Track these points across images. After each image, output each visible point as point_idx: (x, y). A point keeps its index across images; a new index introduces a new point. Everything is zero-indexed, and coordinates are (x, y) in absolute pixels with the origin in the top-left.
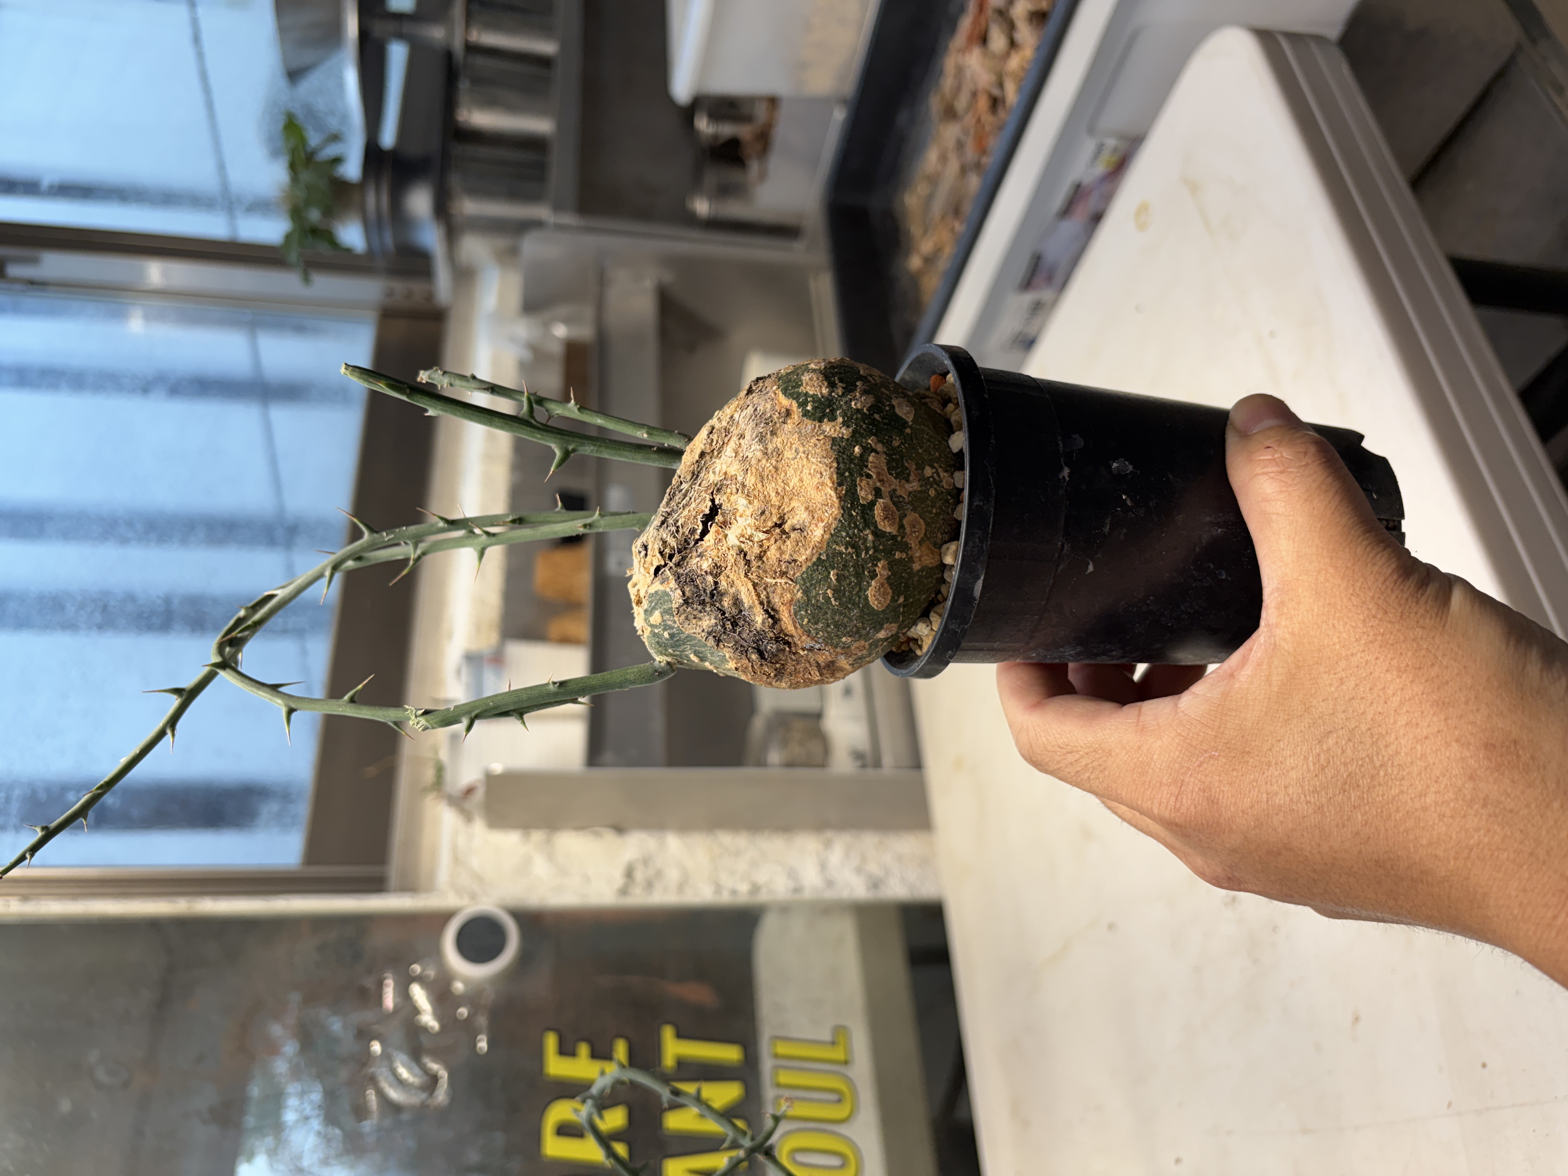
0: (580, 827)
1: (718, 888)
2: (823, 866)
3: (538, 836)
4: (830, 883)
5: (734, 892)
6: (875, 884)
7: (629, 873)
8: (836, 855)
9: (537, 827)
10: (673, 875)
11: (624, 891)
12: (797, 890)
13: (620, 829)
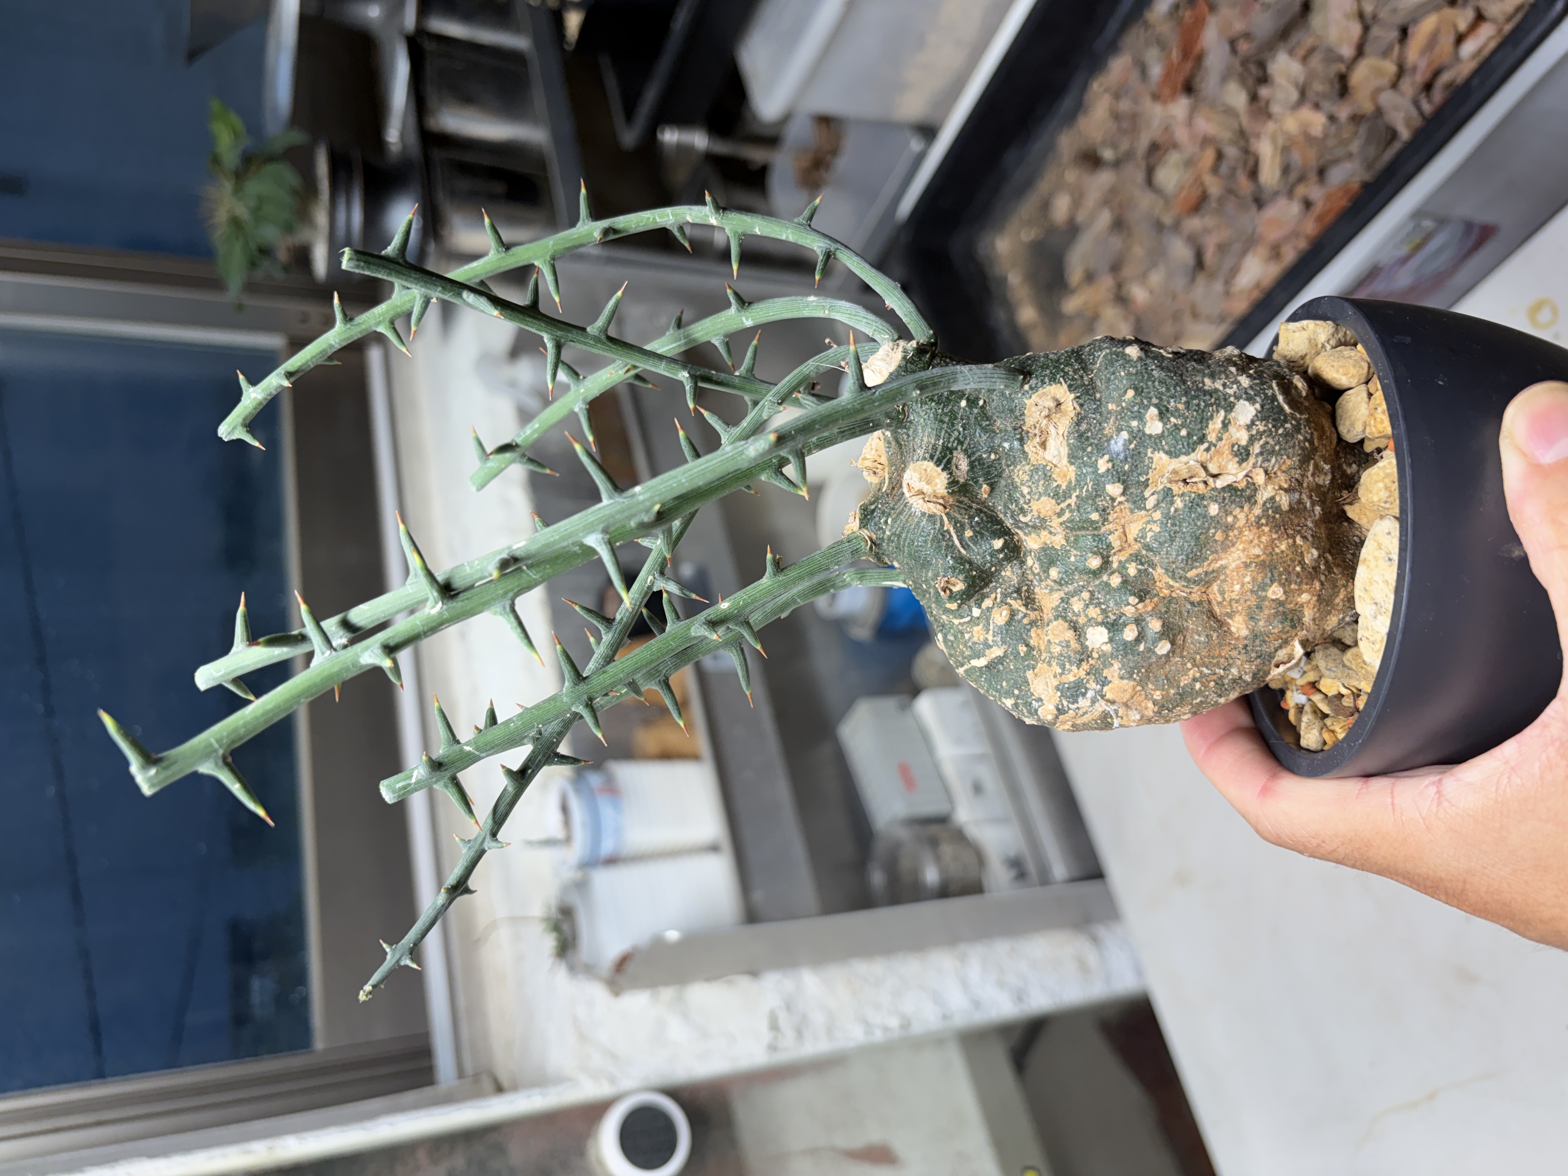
0: (711, 978)
1: (868, 1027)
2: (965, 984)
3: (667, 993)
4: (977, 1004)
5: (886, 1029)
6: (1020, 996)
7: (774, 1026)
8: (974, 971)
9: (667, 983)
10: (818, 1018)
11: (773, 1048)
12: (945, 1017)
13: (754, 973)
